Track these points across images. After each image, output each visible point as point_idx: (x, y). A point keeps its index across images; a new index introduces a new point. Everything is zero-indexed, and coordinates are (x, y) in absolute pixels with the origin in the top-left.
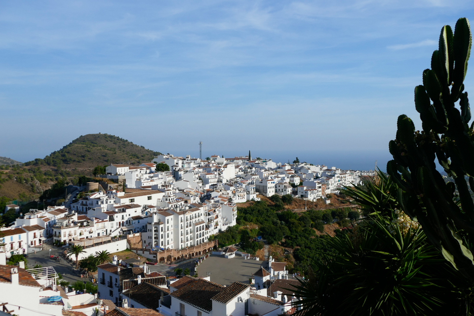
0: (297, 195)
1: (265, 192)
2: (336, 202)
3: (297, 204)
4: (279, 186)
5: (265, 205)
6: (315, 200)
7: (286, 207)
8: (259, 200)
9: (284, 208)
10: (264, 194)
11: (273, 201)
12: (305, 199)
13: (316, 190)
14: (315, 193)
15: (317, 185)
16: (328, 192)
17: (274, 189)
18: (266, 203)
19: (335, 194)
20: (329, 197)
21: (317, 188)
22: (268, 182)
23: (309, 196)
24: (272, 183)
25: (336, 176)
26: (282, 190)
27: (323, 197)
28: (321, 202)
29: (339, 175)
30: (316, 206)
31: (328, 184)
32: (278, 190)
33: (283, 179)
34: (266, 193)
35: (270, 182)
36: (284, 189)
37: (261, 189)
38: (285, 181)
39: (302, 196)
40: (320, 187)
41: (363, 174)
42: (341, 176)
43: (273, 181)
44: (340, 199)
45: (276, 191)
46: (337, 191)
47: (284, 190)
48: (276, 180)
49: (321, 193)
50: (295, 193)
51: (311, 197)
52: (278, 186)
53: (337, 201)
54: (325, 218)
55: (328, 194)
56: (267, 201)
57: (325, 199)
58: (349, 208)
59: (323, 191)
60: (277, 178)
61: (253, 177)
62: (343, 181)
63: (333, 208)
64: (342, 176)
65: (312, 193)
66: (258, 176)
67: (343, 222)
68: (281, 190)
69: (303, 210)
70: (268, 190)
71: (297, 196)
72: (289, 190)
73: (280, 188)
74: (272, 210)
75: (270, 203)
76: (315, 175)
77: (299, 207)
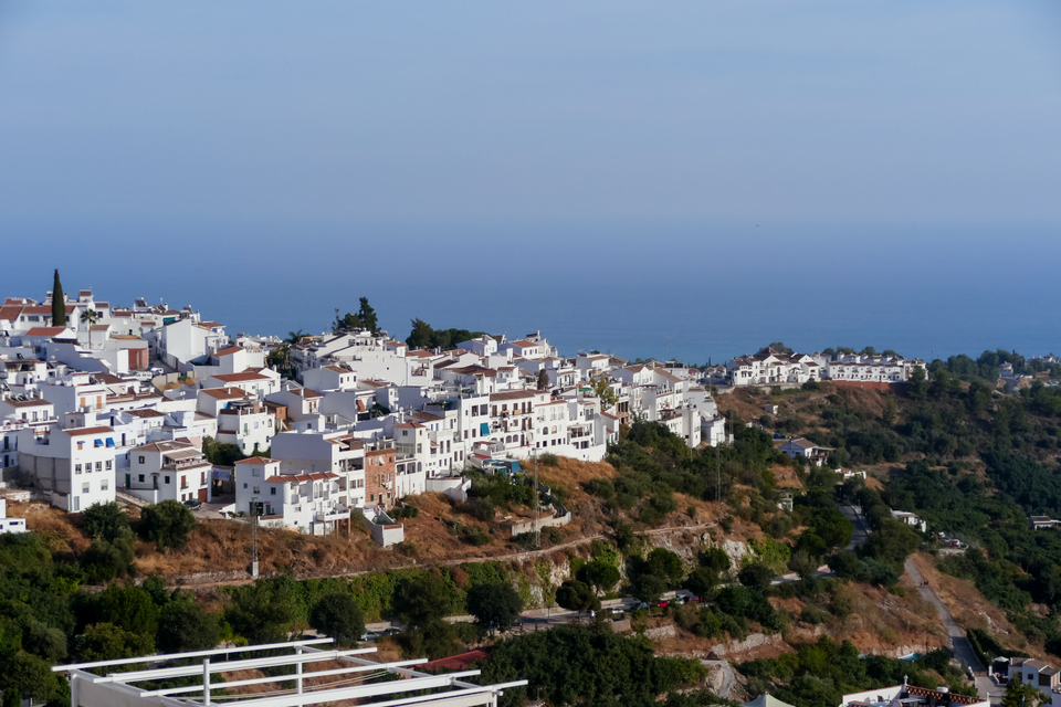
0: (232, 501)
1: (60, 487)
2: (434, 536)
3: (213, 546)
4: (142, 460)
5: (40, 556)
6: (319, 530)
7: (148, 563)
8: (21, 528)
9: (132, 571)
10: (56, 498)
11: (90, 535)
12: (263, 523)
13: (327, 476)
14: (324, 495)
15: (337, 455)
16: (410, 485)
17: (110, 477)
18: (52, 543)
19: (446, 498)
20: (405, 510)
21: (336, 469)
22: (75, 440)
23: (288, 509)
24: (97, 443)
25: (467, 404)
26: (155, 476)
27: (370, 515)
28: (355, 538)
29: (486, 400)
30: (317, 556)
31: (411, 449)
32: (135, 481)
33: (175, 421)
34: (65, 494)
35: (89, 439)
36: (163, 474)
37: (44, 473)
38: (177, 434)
39: (258, 509)
40: (356, 464)
41: (833, 371)
42: (499, 404)
43: (103, 437)
44: (462, 520)
45: (126, 486)
46: (455, 484)
47: (161, 480)
48: (136, 430)
49: (360, 492)
50: (221, 492)
51: (301, 513)
52: (134, 459)
53: (442, 530)
54: (323, 618)
55: (406, 498)
56: (61, 533)
57: (381, 521)
58: (497, 566)
59: (377, 479)
60: (137, 421)
61: (19, 412)
62: (516, 430)
63: (410, 568)
64: (510, 404)
65: (306, 492)
66: (50, 409)
67: (427, 636)
68: (149, 480)
69: (239, 580)
70: (77, 482)
71: (232, 508)
72: (193, 481)
73: (147, 470)
74: (62, 580)
75: (72, 544)
76: (365, 401)
77: (224, 562)
